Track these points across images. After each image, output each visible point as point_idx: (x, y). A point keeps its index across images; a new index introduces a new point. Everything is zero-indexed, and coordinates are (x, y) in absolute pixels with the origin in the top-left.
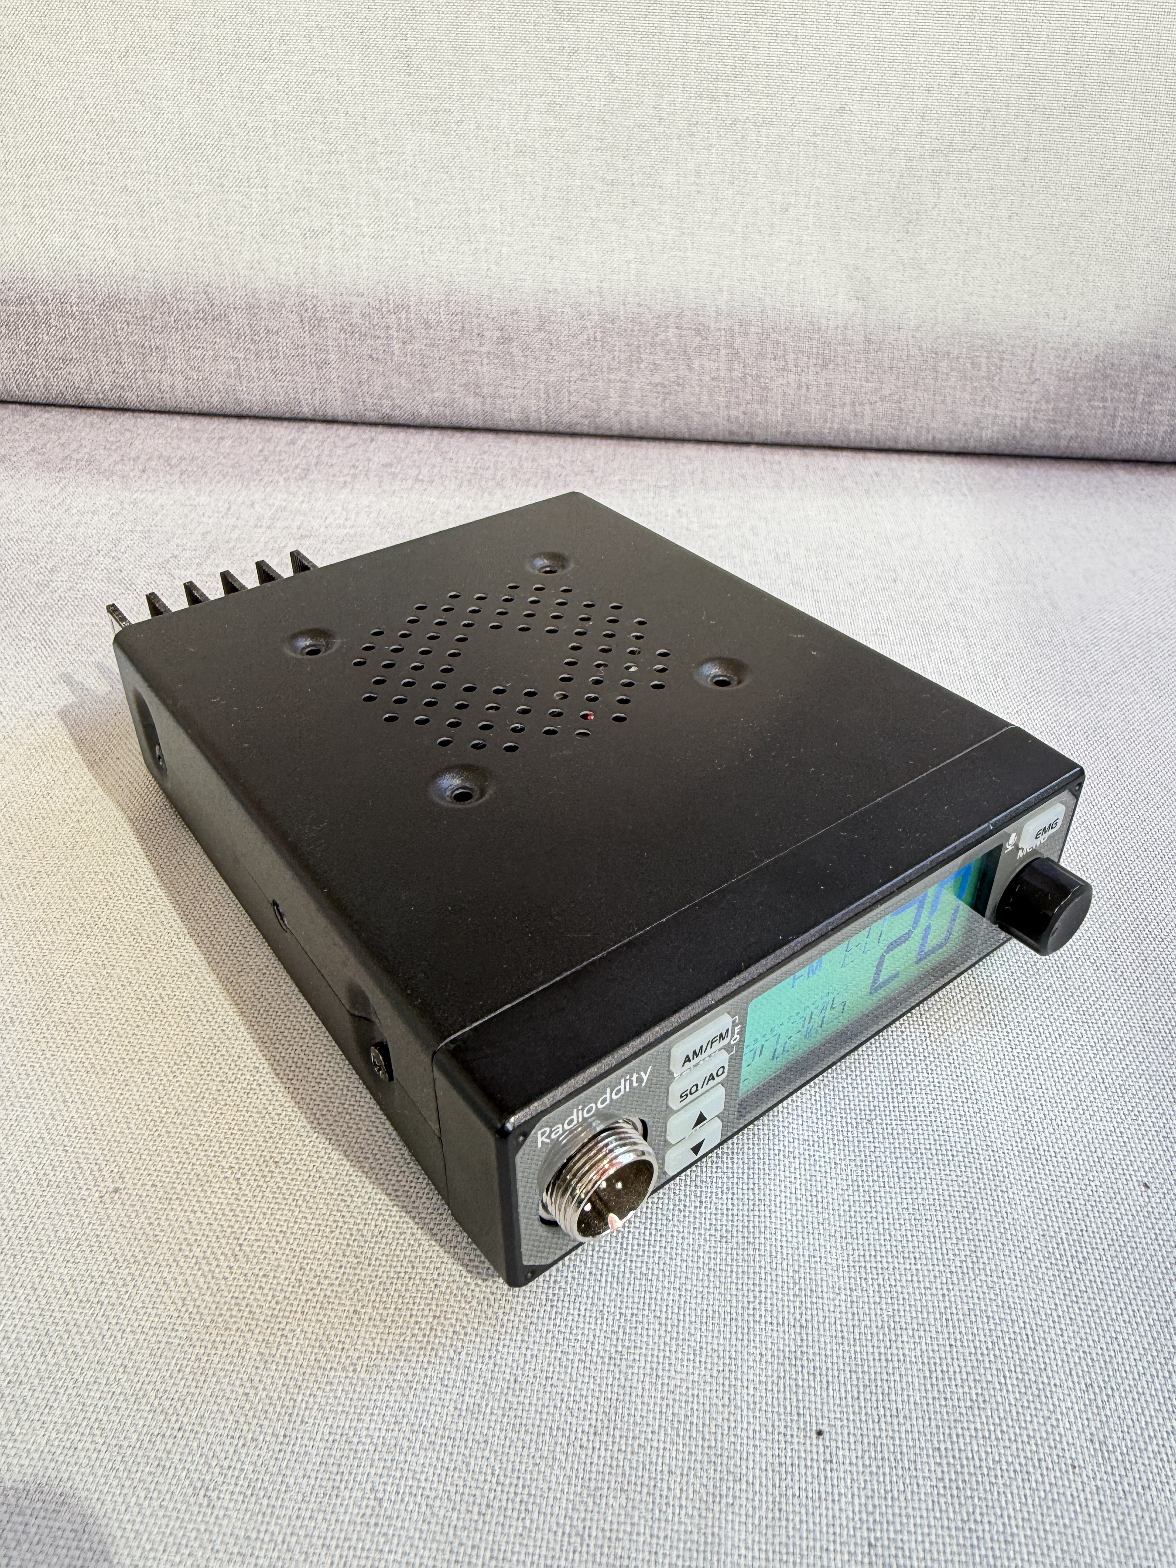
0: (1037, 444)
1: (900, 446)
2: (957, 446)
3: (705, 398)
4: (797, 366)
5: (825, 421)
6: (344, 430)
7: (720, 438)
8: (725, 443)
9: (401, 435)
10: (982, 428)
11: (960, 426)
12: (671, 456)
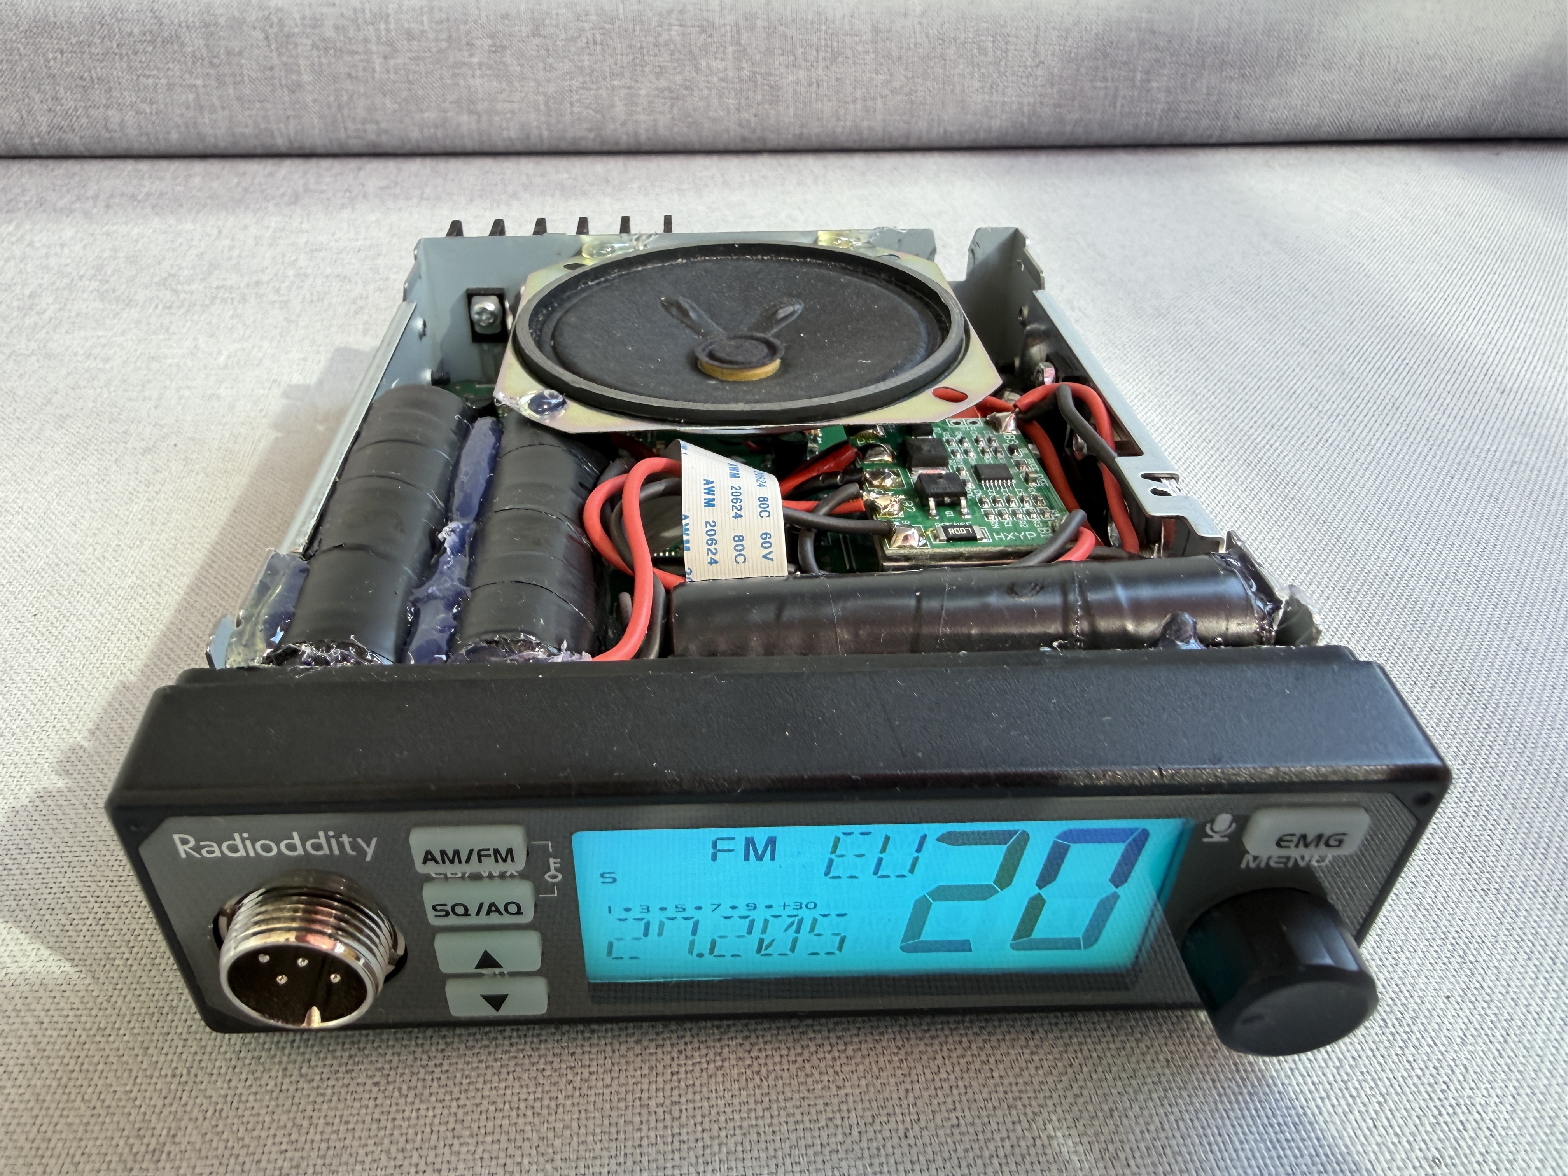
0: (1045, 130)
3: (715, 102)
4: (806, 61)
5: (838, 119)
7: (734, 147)
10: (991, 118)
11: (969, 117)
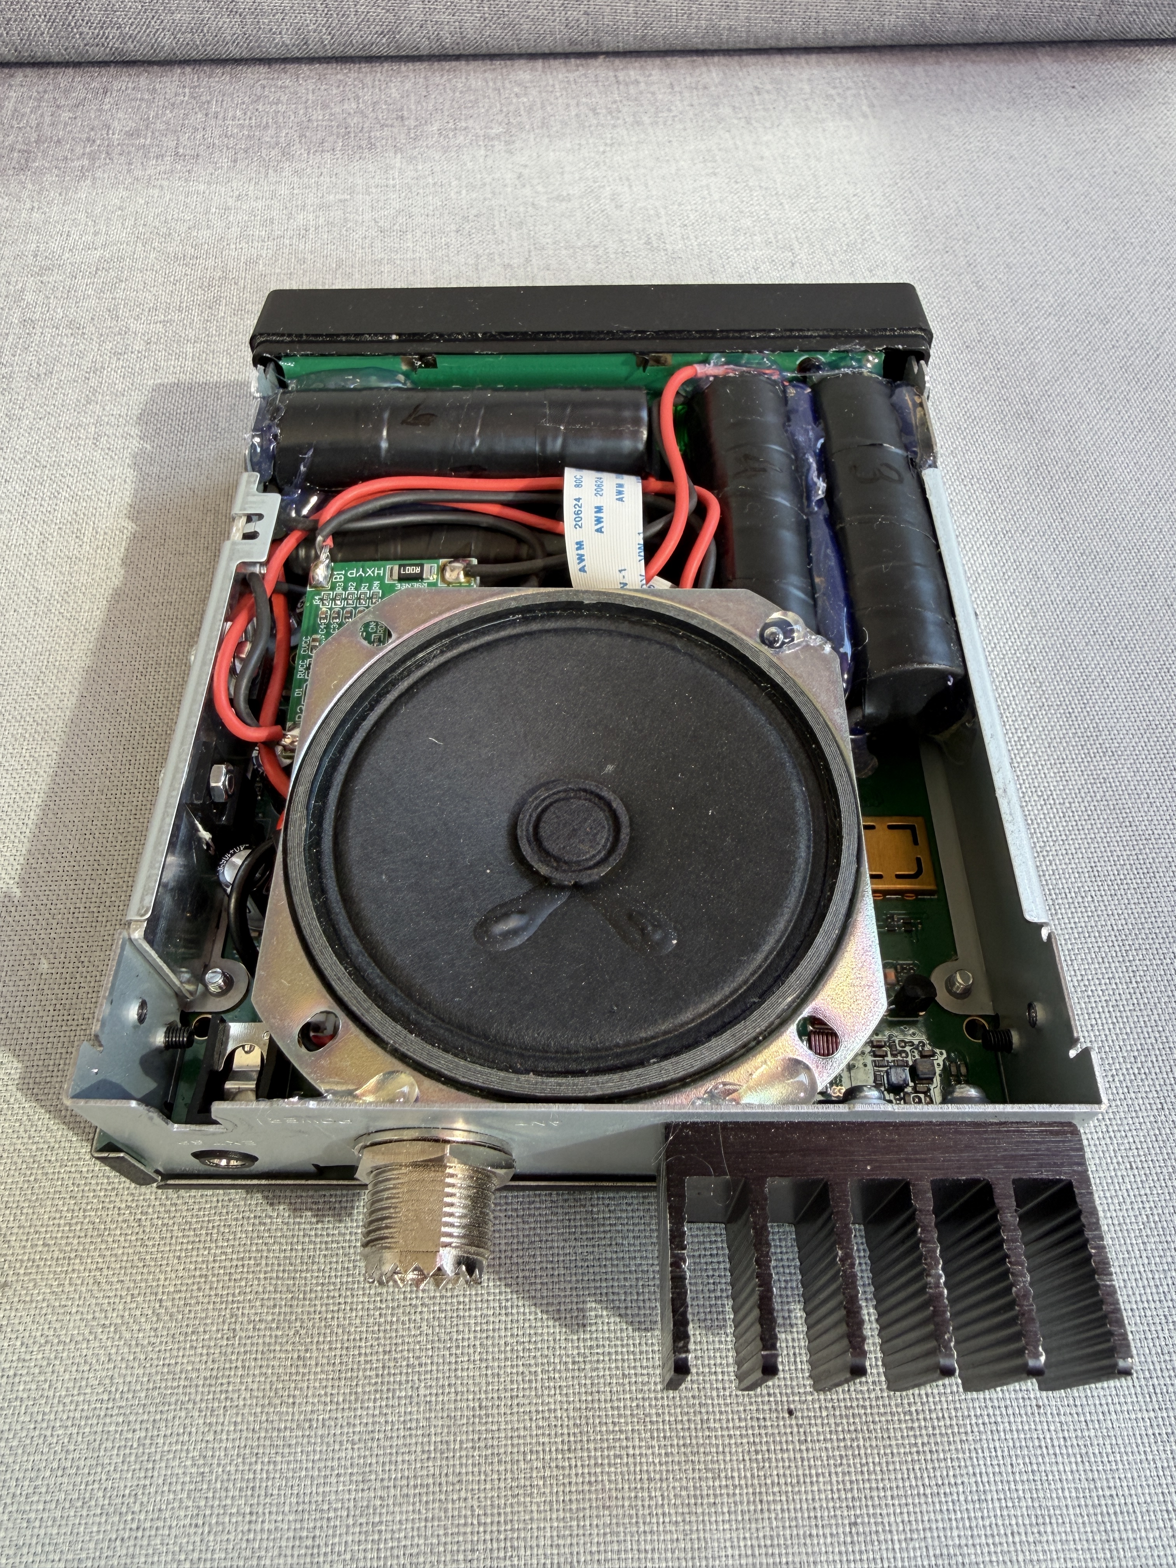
1: (783, 44)
2: (853, 39)
6: (65, 78)
7: (559, 50)
8: (566, 55)
9: (143, 80)
12: (499, 84)
